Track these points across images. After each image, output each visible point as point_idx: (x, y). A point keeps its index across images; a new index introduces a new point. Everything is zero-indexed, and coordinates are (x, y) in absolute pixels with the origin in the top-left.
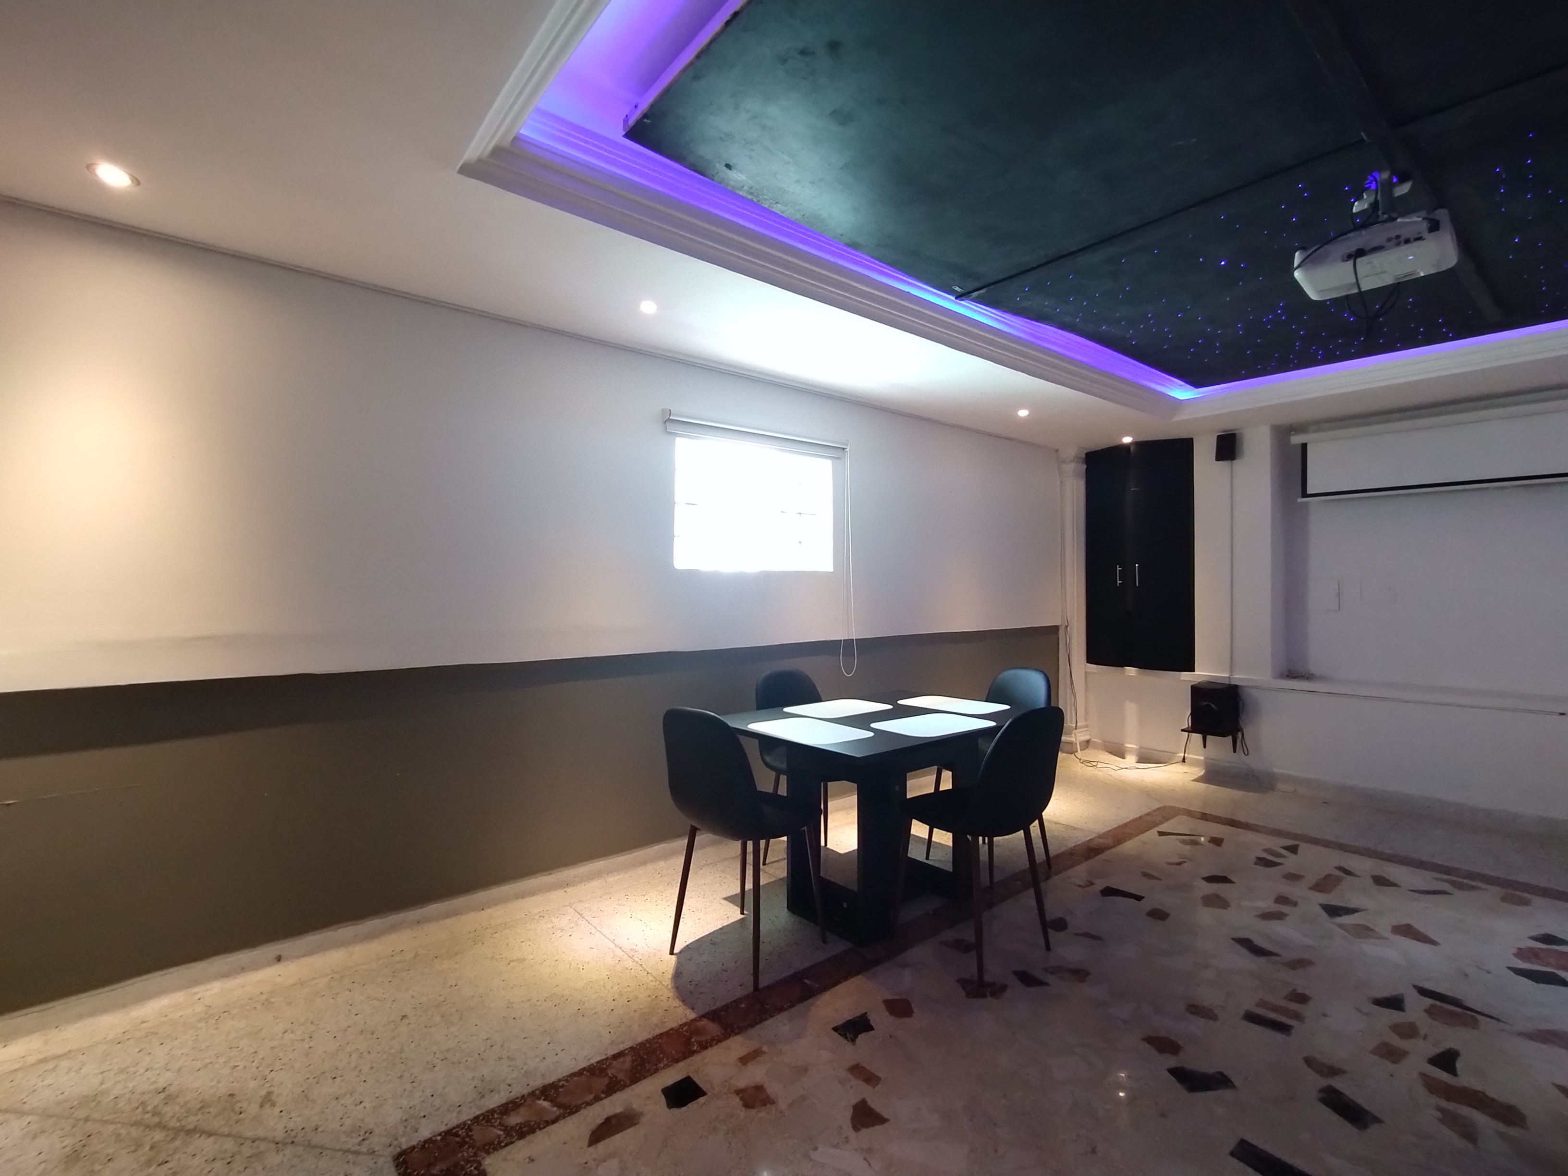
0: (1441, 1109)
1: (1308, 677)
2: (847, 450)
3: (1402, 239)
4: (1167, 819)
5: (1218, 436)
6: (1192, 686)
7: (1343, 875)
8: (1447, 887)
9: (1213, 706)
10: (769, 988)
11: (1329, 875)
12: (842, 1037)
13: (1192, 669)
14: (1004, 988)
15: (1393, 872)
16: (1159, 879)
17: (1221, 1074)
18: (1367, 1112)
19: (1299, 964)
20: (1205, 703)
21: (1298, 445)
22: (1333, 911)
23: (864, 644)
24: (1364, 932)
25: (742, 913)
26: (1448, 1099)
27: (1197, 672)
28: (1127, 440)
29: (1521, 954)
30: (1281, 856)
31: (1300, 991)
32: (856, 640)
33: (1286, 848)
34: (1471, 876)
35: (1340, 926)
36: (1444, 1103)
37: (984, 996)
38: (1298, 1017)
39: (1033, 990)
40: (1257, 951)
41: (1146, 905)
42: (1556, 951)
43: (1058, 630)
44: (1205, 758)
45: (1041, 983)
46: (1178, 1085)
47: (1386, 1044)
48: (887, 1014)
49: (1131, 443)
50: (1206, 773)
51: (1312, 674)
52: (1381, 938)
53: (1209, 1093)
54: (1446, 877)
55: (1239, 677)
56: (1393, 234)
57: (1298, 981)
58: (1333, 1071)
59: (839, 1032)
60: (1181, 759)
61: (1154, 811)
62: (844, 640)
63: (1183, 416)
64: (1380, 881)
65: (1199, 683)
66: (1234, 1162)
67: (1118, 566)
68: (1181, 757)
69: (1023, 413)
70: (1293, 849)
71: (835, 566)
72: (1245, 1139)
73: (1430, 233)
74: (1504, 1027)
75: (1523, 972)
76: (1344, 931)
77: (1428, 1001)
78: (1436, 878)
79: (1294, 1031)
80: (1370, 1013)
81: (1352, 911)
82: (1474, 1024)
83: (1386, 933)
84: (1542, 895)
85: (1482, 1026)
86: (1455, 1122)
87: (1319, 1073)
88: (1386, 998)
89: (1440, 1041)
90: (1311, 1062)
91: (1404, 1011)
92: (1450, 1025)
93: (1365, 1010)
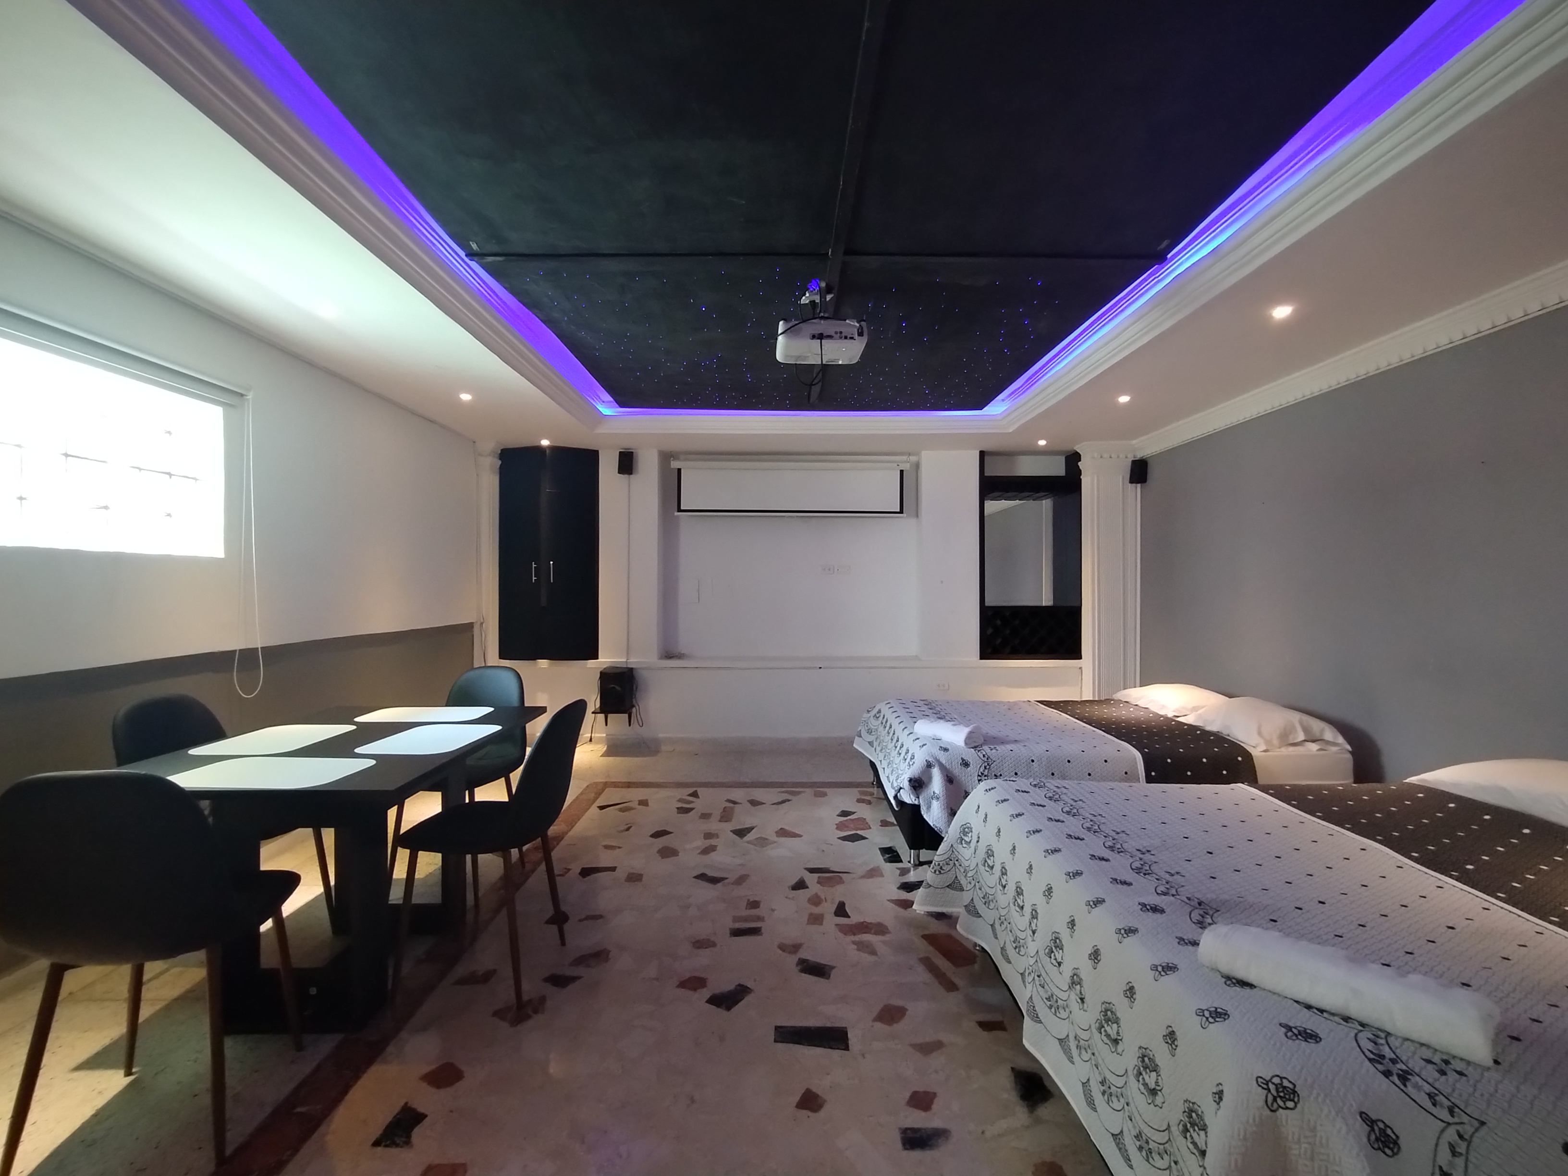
0: (854, 943)
1: (680, 656)
2: (248, 397)
3: (843, 335)
4: (598, 794)
5: (620, 452)
6: (601, 673)
7: (732, 805)
8: (786, 796)
9: (618, 688)
10: (243, 1148)
11: (725, 808)
12: (391, 1147)
13: (596, 657)
14: (542, 1000)
15: (759, 794)
16: (619, 848)
17: (740, 985)
18: (826, 965)
19: (741, 880)
20: (613, 686)
21: (675, 469)
22: (741, 833)
23: (273, 654)
24: (762, 842)
25: (128, 1073)
26: (854, 934)
27: (601, 659)
28: (545, 443)
29: (840, 827)
30: (692, 802)
31: (752, 900)
32: (261, 648)
33: (690, 795)
34: (795, 785)
35: (748, 842)
36: (853, 938)
37: (529, 1017)
38: (759, 919)
39: (571, 987)
40: (714, 881)
41: (621, 874)
42: (850, 819)
43: (473, 627)
44: (607, 735)
45: (574, 979)
46: (719, 1010)
47: (811, 914)
48: (433, 1090)
49: (550, 447)
50: (608, 747)
51: (683, 654)
52: (774, 842)
53: (740, 1004)
54: (783, 789)
55: (634, 661)
56: (838, 330)
57: (745, 892)
58: (797, 947)
59: (383, 1144)
60: (589, 739)
61: (585, 789)
62: (240, 650)
63: (603, 430)
64: (754, 803)
65: (605, 669)
66: (780, 1045)
67: (533, 563)
68: (588, 737)
69: (466, 397)
70: (695, 795)
71: (227, 551)
72: (779, 1024)
73: (856, 336)
74: (854, 876)
75: (844, 839)
76: (752, 846)
77: (816, 875)
78: (779, 792)
79: (763, 930)
80: (793, 897)
81: (750, 830)
82: (841, 881)
83: (774, 838)
84: (829, 787)
85: (845, 880)
86: (863, 947)
87: (790, 953)
88: (796, 883)
89: (833, 899)
90: (782, 947)
91: (807, 887)
92: (832, 886)
93: (790, 896)
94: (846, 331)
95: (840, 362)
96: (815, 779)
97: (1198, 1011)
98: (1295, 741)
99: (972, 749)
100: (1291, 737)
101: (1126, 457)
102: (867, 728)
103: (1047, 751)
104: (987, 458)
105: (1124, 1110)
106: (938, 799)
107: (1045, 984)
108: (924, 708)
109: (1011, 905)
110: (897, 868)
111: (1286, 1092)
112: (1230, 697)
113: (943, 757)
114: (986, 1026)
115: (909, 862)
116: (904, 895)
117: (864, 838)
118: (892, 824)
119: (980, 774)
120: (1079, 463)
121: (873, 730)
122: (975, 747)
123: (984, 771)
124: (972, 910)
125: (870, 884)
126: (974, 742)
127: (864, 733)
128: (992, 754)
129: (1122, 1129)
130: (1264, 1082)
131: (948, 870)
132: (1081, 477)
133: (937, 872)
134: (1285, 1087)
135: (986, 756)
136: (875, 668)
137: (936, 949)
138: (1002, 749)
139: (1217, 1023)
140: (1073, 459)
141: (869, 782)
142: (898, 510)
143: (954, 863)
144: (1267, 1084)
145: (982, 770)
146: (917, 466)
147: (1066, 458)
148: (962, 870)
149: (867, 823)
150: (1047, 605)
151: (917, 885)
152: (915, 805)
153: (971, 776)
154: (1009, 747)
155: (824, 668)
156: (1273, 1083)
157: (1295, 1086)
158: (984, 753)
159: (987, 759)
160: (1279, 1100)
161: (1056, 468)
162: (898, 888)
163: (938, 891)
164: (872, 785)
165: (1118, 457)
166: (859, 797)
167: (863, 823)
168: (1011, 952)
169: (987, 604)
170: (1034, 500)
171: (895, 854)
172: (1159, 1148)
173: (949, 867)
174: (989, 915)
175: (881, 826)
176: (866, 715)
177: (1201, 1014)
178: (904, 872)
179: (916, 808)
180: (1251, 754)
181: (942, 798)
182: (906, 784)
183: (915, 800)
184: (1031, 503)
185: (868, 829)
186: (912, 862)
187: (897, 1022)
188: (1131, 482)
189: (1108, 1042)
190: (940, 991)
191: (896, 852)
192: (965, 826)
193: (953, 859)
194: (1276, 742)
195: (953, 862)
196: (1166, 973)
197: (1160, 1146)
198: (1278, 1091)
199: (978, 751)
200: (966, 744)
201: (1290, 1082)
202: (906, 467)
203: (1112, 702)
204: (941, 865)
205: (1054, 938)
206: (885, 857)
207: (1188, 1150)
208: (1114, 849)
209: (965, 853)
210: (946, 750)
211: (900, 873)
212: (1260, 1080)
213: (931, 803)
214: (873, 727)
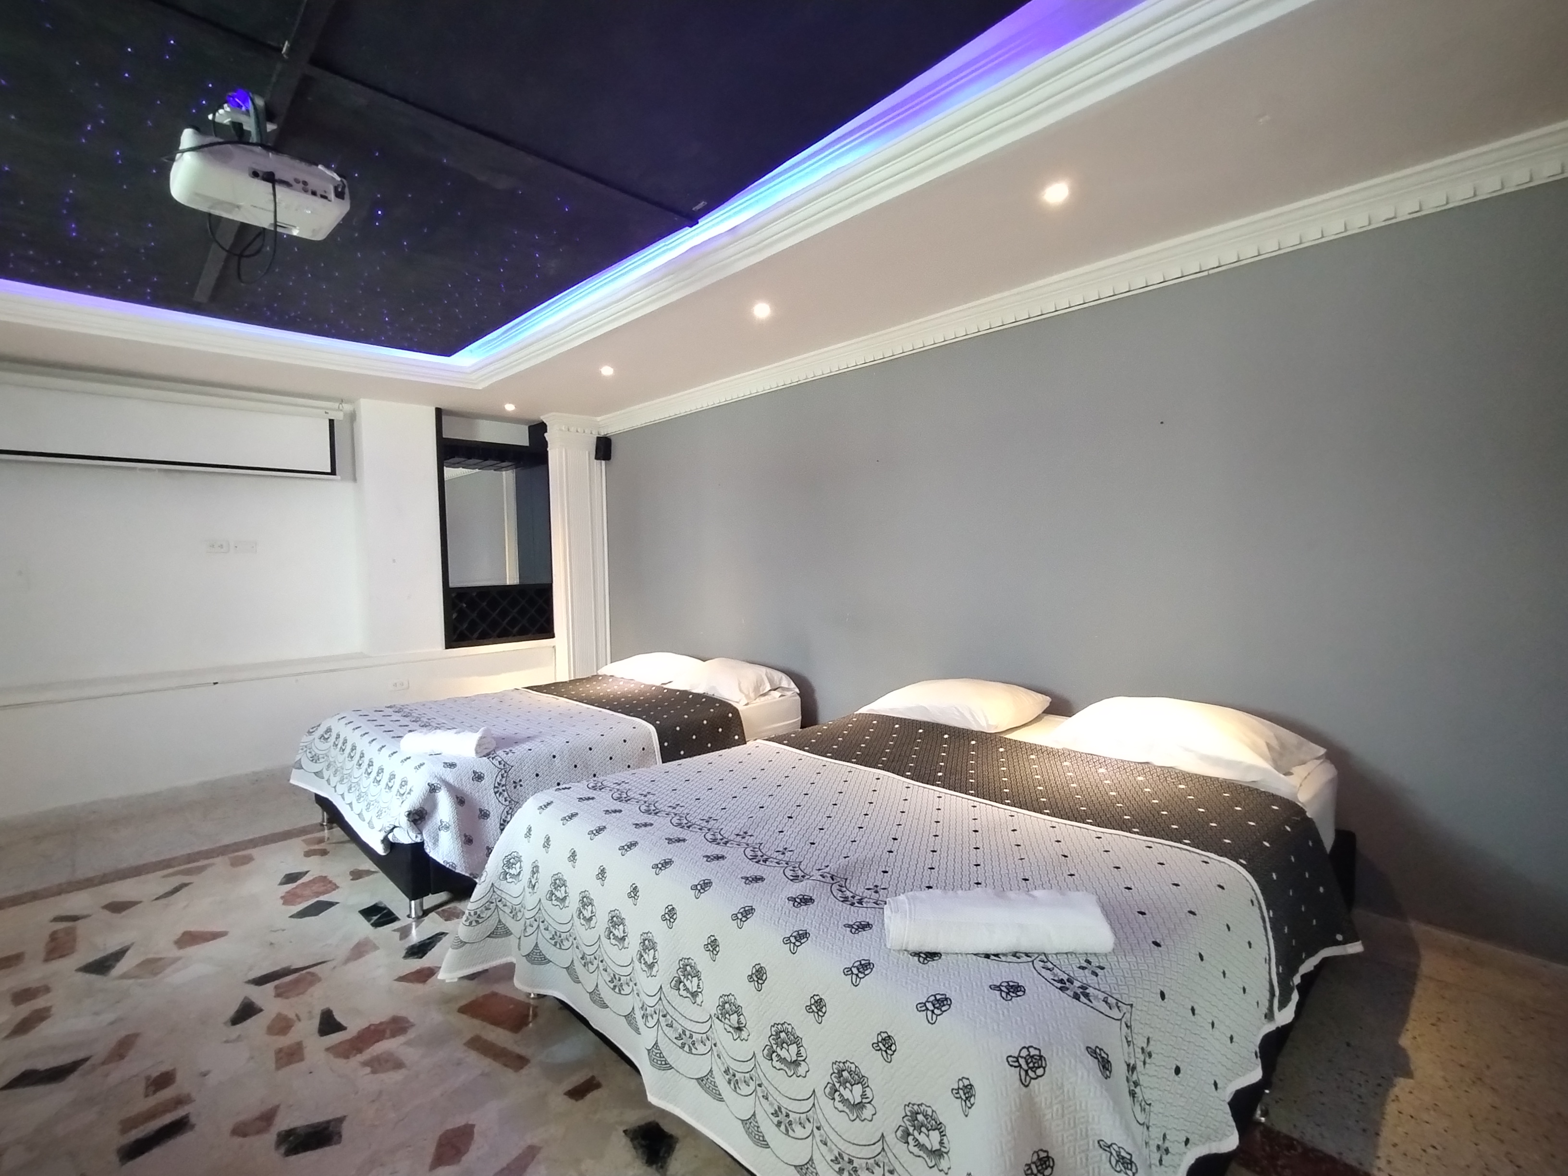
0: (365, 1064)
3: (310, 187)
7: (67, 924)
8: (176, 881)
11: (54, 934)
15: (123, 890)
18: (328, 1122)
19: (123, 1049)
22: (99, 967)
24: (152, 967)
26: (360, 1051)
29: (288, 900)
31: (155, 1074)
34: (191, 858)
35: (124, 976)
36: (360, 1058)
38: (179, 1102)
42: (302, 884)
47: (280, 1051)
52: (176, 960)
54: (170, 870)
56: (302, 177)
58: (267, 1118)
64: (117, 907)
73: (332, 196)
74: (334, 963)
75: (302, 914)
76: (131, 981)
77: (270, 987)
78: (164, 877)
79: (193, 1119)
80: (239, 1036)
81: (119, 955)
82: (314, 979)
83: (176, 952)
84: (255, 847)
85: (320, 975)
86: (378, 1064)
87: (259, 1132)
88: (238, 1012)
89: (310, 1012)
90: (241, 1131)
91: (261, 1010)
92: (302, 993)
93: (234, 1036)
94: (314, 183)
95: (295, 233)
96: (227, 840)
97: (919, 1006)
98: (765, 692)
99: (484, 758)
100: (761, 689)
101: (591, 433)
102: (309, 755)
103: (567, 742)
104: (444, 418)
105: (814, 1136)
106: (447, 828)
107: (674, 1021)
108: (396, 717)
109: (603, 939)
110: (395, 930)
111: (1034, 1061)
112: (704, 661)
113: (450, 776)
114: (578, 1093)
115: (409, 916)
116: (416, 964)
117: (331, 904)
118: (369, 873)
119: (496, 785)
120: (546, 435)
121: (320, 756)
122: (487, 755)
123: (501, 780)
124: (536, 957)
125: (357, 968)
126: (486, 750)
127: (306, 763)
128: (509, 758)
129: (812, 1156)
130: (1015, 1059)
131: (488, 916)
132: (548, 449)
133: (474, 923)
134: (1032, 1057)
135: (503, 762)
136: (305, 673)
137: (483, 1020)
138: (520, 750)
139: (945, 1013)
140: (538, 430)
141: (316, 824)
142: (329, 471)
143: (497, 906)
144: (1018, 1061)
145: (498, 780)
146: (352, 417)
147: (529, 427)
148: (508, 911)
149: (330, 882)
150: (512, 583)
151: (430, 943)
152: (417, 844)
153: (486, 789)
154: (526, 746)
155: (223, 683)
156: (1022, 1057)
157: (1039, 1050)
158: (500, 759)
159: (504, 765)
160: (1030, 1072)
161: (520, 438)
162: (405, 957)
163: (475, 946)
164: (322, 827)
165: (584, 432)
166: (307, 848)
167: (325, 883)
168: (606, 993)
169: (451, 585)
170: (495, 470)
171: (385, 911)
172: (867, 1163)
173: (489, 912)
174: (560, 957)
175: (352, 880)
176: (306, 739)
177: (924, 1008)
178: (405, 932)
179: (419, 847)
180: (737, 710)
181: (452, 828)
182: (404, 821)
183: (416, 837)
184: (490, 474)
185: (334, 890)
186: (413, 915)
187: (467, 1151)
188: (597, 458)
189: (783, 1066)
190: (509, 1076)
191: (385, 908)
192: (509, 857)
193: (494, 901)
194: (752, 695)
195: (495, 904)
196: (864, 973)
197: (869, 1161)
198: (1028, 1064)
199: (493, 758)
200: (477, 753)
201: (1035, 1048)
202: (338, 416)
203: (600, 678)
204: (478, 913)
205: (682, 966)
206: (372, 921)
207: (912, 1155)
208: (718, 841)
209: (513, 890)
210: (452, 765)
211: (401, 934)
212: (1010, 1059)
213: (438, 835)
214: (319, 752)
